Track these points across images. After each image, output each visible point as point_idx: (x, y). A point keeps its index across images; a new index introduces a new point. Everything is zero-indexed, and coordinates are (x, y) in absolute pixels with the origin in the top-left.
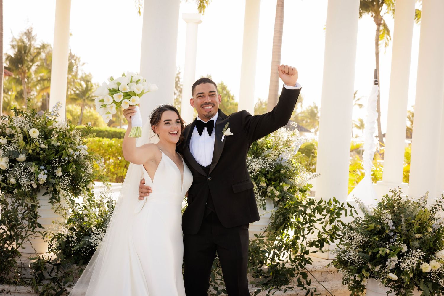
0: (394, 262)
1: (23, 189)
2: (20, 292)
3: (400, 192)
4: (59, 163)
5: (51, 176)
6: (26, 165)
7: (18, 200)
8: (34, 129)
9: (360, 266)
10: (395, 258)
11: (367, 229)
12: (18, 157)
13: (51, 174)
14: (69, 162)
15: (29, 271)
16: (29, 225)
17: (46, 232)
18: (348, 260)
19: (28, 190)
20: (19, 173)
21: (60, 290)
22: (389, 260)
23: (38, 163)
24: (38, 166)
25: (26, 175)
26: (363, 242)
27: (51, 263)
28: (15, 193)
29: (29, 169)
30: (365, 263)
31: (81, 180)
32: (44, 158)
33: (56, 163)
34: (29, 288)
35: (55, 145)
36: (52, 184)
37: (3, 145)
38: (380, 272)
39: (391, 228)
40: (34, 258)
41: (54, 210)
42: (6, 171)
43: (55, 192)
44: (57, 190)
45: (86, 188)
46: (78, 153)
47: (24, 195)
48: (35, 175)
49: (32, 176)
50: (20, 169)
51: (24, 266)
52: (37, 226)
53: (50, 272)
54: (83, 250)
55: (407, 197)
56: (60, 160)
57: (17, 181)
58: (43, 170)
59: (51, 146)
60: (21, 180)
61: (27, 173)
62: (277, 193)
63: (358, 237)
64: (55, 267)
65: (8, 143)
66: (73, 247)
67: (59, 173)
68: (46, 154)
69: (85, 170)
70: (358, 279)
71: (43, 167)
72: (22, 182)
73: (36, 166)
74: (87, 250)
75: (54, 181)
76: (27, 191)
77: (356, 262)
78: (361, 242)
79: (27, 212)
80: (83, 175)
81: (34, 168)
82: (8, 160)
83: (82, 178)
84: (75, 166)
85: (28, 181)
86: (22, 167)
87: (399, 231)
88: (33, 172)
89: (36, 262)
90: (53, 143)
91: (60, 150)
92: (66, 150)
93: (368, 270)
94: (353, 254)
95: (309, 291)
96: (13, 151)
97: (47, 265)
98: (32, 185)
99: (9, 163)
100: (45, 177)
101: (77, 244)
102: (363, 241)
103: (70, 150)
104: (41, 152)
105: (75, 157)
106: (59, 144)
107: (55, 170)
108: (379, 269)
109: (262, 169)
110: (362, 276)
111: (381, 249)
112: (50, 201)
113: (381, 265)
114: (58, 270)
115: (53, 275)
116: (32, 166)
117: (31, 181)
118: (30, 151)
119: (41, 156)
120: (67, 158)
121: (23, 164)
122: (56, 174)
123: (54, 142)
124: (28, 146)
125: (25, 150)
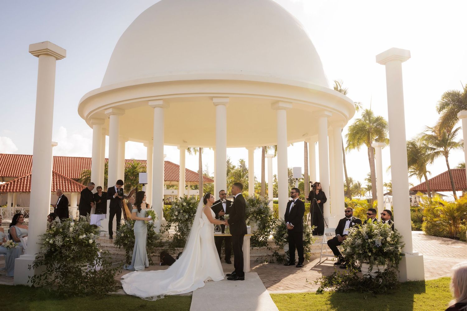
4: (192, 212)
7: (182, 224)
8: (185, 203)
12: (180, 211)
13: (190, 215)
19: (184, 221)
36: (190, 218)
42: (177, 216)
49: (184, 216)
59: (190, 207)
60: (181, 218)
62: (260, 218)
70: (277, 242)
73: (185, 213)
85: (183, 218)
93: (280, 238)
94: (277, 234)
95: (268, 247)
96: (179, 209)
99: (178, 213)
102: (279, 230)
104: (187, 209)
109: (255, 210)
110: (279, 241)
118: (184, 209)
119: (187, 211)
121: (182, 213)
125: (182, 209)
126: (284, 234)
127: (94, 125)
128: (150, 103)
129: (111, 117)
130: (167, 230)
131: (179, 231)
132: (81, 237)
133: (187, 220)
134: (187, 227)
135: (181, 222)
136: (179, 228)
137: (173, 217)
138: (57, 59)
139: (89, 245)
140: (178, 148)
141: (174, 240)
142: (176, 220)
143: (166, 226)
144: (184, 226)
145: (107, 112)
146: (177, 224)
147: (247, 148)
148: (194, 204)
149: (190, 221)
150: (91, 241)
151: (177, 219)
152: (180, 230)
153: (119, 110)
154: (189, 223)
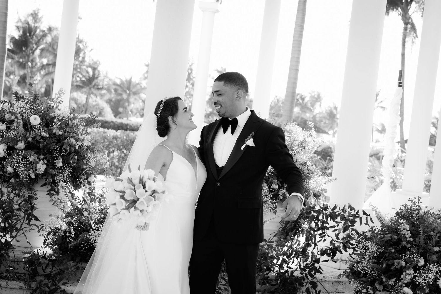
0: (409, 276)
1: (20, 179)
2: (12, 287)
3: (419, 202)
4: (60, 154)
5: (51, 167)
6: (25, 153)
7: (15, 189)
8: (36, 116)
9: (373, 278)
10: (411, 272)
11: (383, 239)
12: (17, 145)
13: (51, 165)
14: (70, 152)
15: (23, 265)
16: (24, 217)
17: (42, 226)
18: (360, 271)
19: (25, 179)
20: (17, 161)
21: (53, 287)
22: (404, 273)
23: (38, 152)
24: (37, 155)
25: (24, 164)
26: (378, 253)
27: (46, 259)
28: (12, 182)
29: (28, 158)
30: (379, 276)
31: (82, 172)
32: (44, 146)
33: (56, 153)
34: (21, 284)
35: (57, 134)
36: (52, 174)
37: (1, 131)
38: (394, 286)
39: (408, 240)
40: (28, 252)
41: (52, 203)
42: (4, 159)
43: (54, 184)
44: (56, 181)
45: (87, 181)
46: (80, 143)
47: (21, 185)
48: (34, 164)
49: (31, 165)
50: (19, 157)
51: (17, 261)
52: (33, 218)
53: (44, 267)
54: (80, 246)
55: (426, 207)
56: (61, 150)
57: (15, 170)
58: (43, 160)
59: (52, 135)
60: (18, 169)
61: (26, 162)
63: (372, 247)
64: (50, 263)
65: (6, 129)
66: (70, 243)
67: (59, 163)
68: (46, 142)
69: (86, 162)
70: (371, 291)
71: (42, 157)
72: (20, 171)
73: (35, 154)
74: (84, 246)
75: (54, 172)
76: (25, 181)
77: (369, 274)
78: (375, 253)
79: (23, 203)
80: (85, 167)
81: (33, 157)
82: (6, 147)
83: (84, 170)
84: (76, 157)
85: (26, 170)
86: (20, 155)
87: (417, 243)
88: (32, 161)
89: (30, 256)
90: (54, 131)
91: (61, 139)
92: (68, 140)
93: (381, 283)
94: (366, 265)
96: (11, 137)
97: (42, 260)
98: (31, 175)
99: (7, 150)
100: (45, 167)
101: (75, 240)
102: (378, 251)
103: (72, 140)
104: (42, 140)
105: (77, 147)
106: (61, 133)
107: (55, 160)
108: (393, 282)
110: (375, 289)
111: (396, 262)
112: (48, 192)
113: (395, 278)
114: (53, 266)
115: (48, 271)
116: (31, 155)
117: (29, 170)
118: (30, 139)
119: (40, 145)
120: (68, 149)
121: (22, 152)
122: (56, 164)
123: (56, 130)
124: (28, 134)
125: (25, 138)
126: (401, 270)
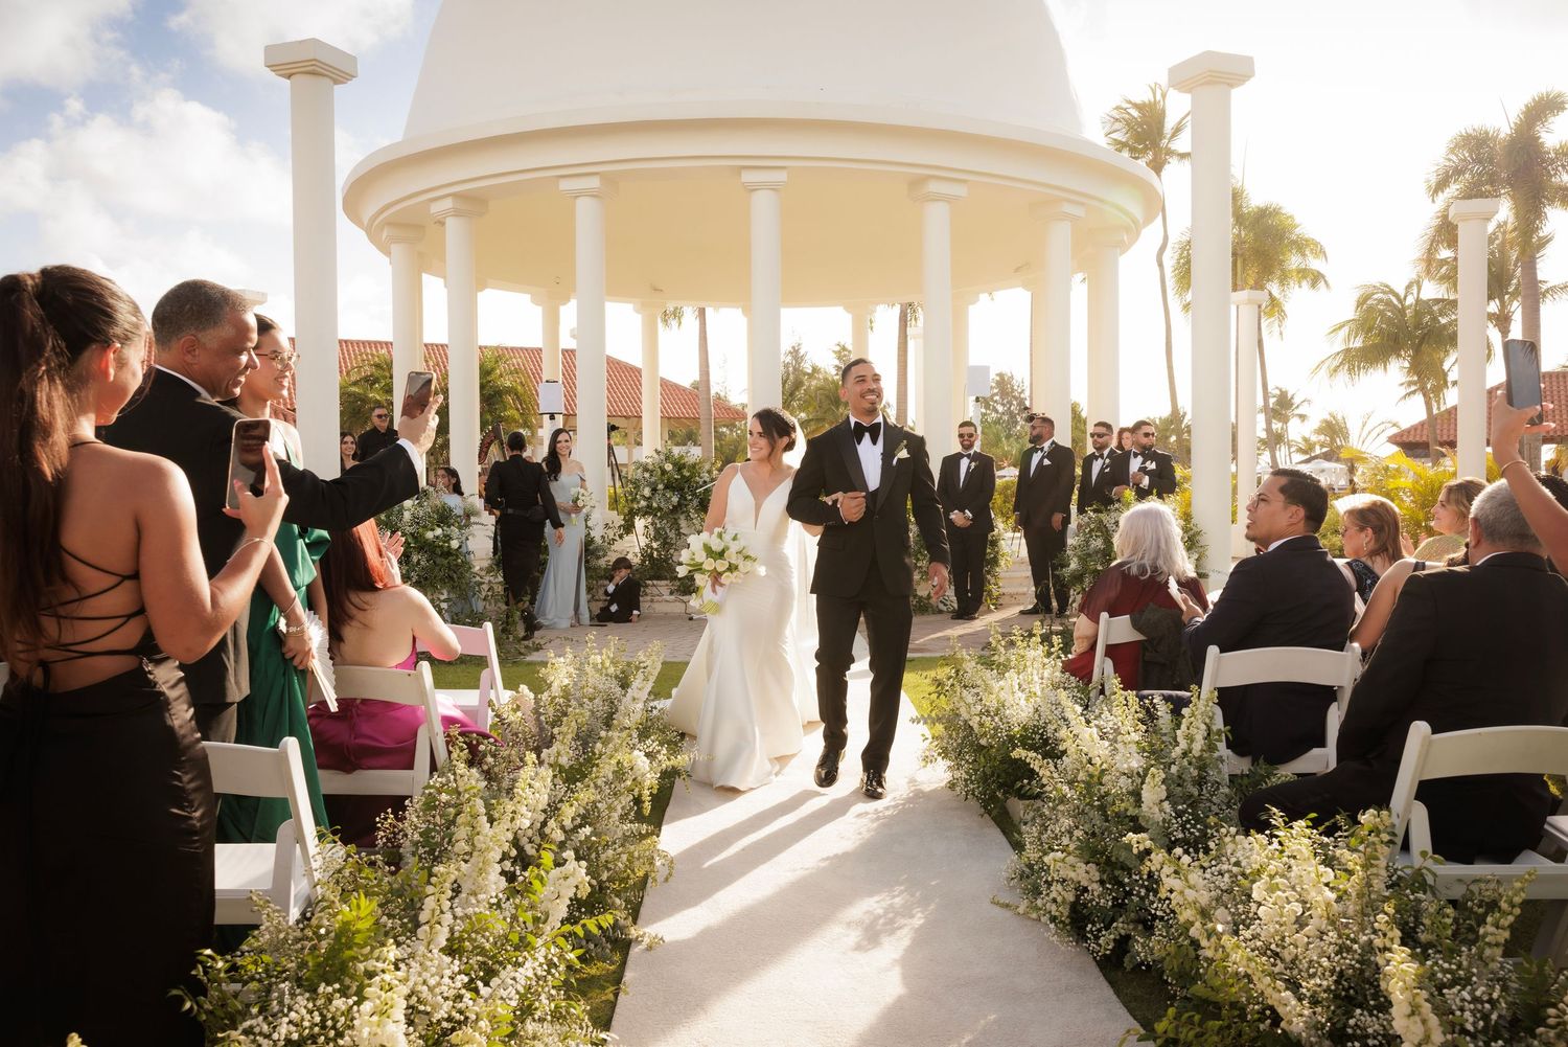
4: (689, 489)
6: (664, 492)
8: (669, 464)
12: (658, 486)
13: (682, 497)
14: (697, 487)
23: (672, 489)
29: (666, 494)
32: (677, 485)
33: (686, 488)
35: (686, 475)
42: (649, 498)
43: (688, 512)
46: (703, 480)
49: (668, 500)
50: (660, 495)
56: (689, 486)
59: (683, 476)
68: (679, 482)
73: (671, 491)
75: (685, 503)
91: (689, 478)
92: (694, 478)
104: (675, 481)
119: (674, 484)
121: (662, 491)
122: (687, 497)
123: (686, 472)
124: (665, 477)
125: (662, 480)
127: (392, 246)
128: (565, 185)
129: (451, 222)
130: (621, 537)
131: (656, 540)
132: (430, 535)
133: (676, 509)
134: (676, 526)
135: (659, 514)
136: (657, 530)
137: (638, 502)
138: (336, 82)
139: (448, 553)
140: (637, 311)
141: (643, 561)
142: (648, 511)
143: (620, 527)
144: (669, 525)
145: (436, 208)
146: (650, 520)
147: (847, 308)
148: (694, 466)
149: (683, 513)
150: (455, 544)
151: (649, 506)
152: (659, 535)
153: (472, 203)
154: (682, 517)
